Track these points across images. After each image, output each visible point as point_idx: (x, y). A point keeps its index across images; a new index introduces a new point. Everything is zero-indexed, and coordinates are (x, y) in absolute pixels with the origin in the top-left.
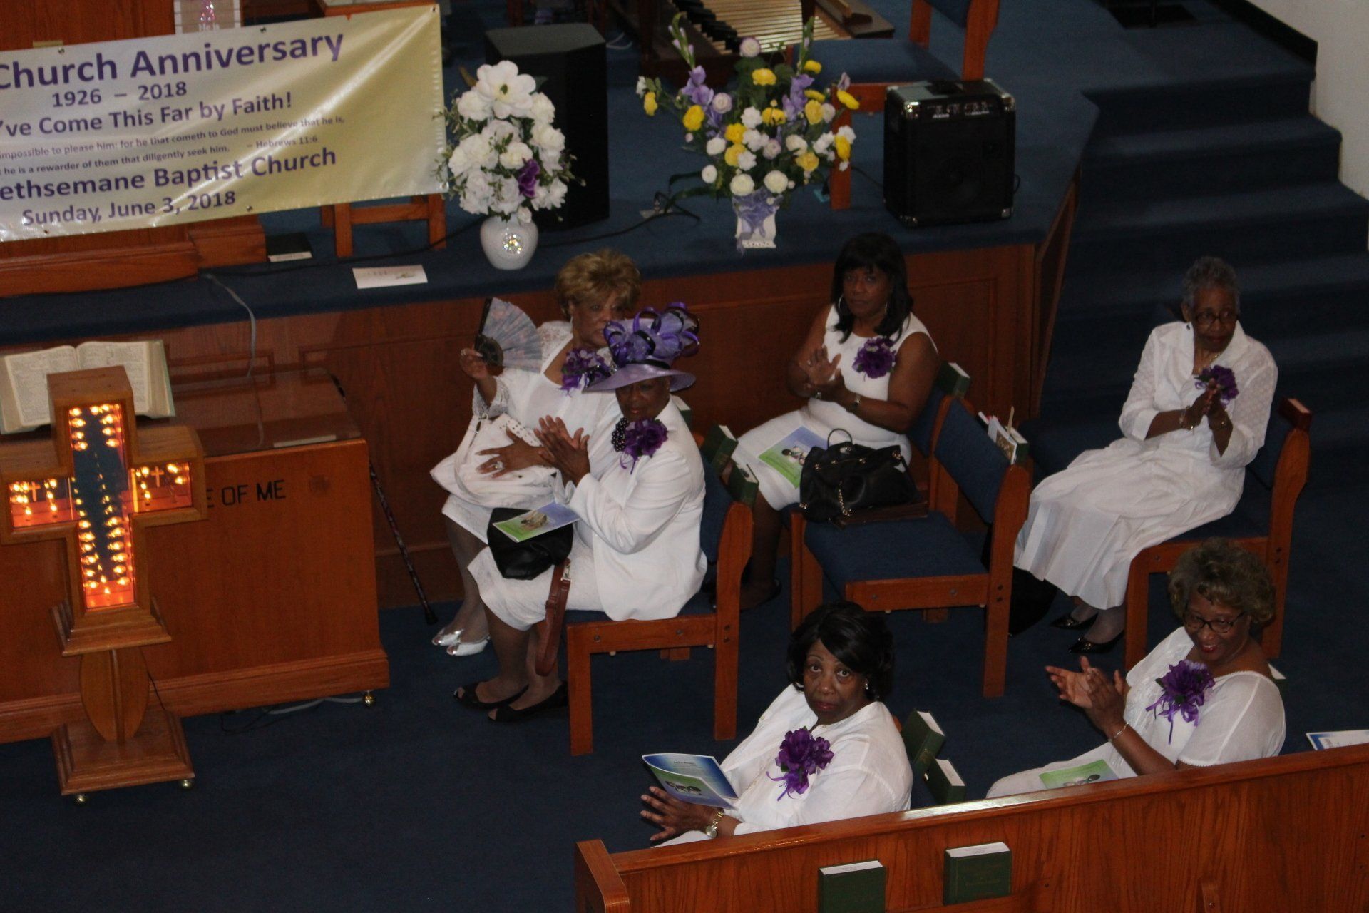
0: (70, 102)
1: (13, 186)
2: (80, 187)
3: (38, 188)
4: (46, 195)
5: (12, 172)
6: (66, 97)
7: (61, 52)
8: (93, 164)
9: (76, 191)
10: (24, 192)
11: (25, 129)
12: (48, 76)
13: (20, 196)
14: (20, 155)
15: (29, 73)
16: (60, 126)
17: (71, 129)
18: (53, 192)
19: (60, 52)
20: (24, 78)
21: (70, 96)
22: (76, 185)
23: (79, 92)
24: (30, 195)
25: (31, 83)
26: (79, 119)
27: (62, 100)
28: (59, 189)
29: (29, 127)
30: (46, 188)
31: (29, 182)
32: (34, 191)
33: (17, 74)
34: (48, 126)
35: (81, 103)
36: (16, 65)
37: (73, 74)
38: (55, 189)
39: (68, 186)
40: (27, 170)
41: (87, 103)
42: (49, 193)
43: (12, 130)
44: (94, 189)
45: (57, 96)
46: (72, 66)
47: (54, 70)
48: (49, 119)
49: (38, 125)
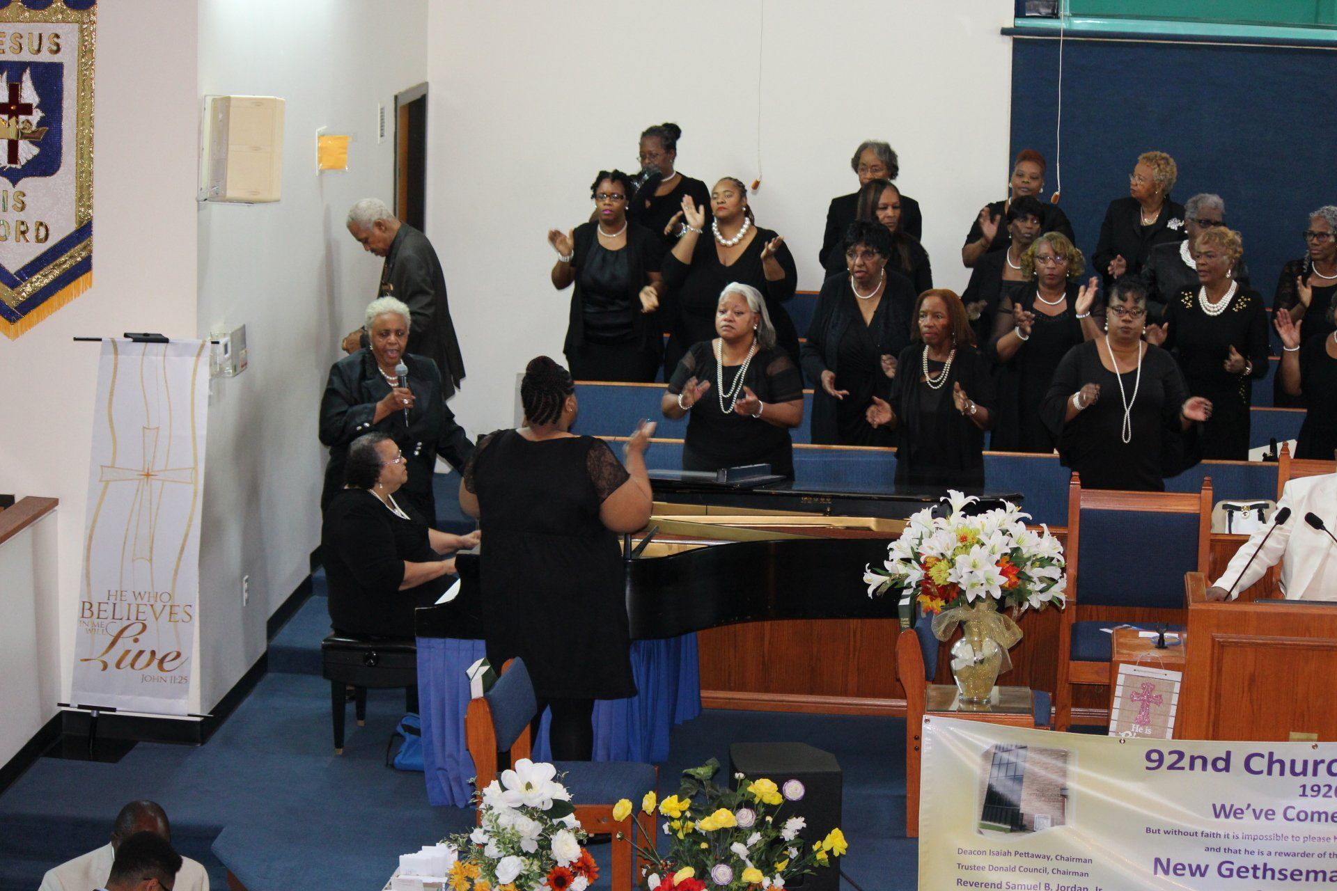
0: (1315, 794)
1: (1250, 866)
2: (1312, 875)
3: (1273, 871)
4: (1279, 879)
5: (1252, 853)
6: (1312, 790)
7: (1315, 747)
8: (1327, 855)
9: (1307, 879)
10: (1260, 873)
11: (1270, 814)
12: (1299, 768)
13: (1255, 877)
14: (1261, 838)
15: (1282, 763)
16: (1302, 816)
17: (1312, 820)
18: (1286, 877)
19: (1313, 747)
20: (1276, 767)
21: (1316, 788)
22: (1308, 872)
23: (1325, 786)
24: (1264, 877)
25: (1282, 773)
26: (1321, 811)
27: (1308, 791)
28: (1292, 875)
29: (1274, 813)
30: (1280, 872)
31: (1265, 865)
32: (1269, 874)
33: (1271, 763)
34: (1292, 814)
35: (1325, 796)
36: (1271, 754)
37: (1322, 768)
38: (1288, 873)
39: (1301, 873)
40: (1265, 853)
41: (1331, 797)
42: (1282, 877)
43: (1258, 812)
44: (1324, 880)
45: (1304, 786)
46: (1323, 761)
47: (1305, 763)
48: (1293, 808)
49: (1282, 811)
